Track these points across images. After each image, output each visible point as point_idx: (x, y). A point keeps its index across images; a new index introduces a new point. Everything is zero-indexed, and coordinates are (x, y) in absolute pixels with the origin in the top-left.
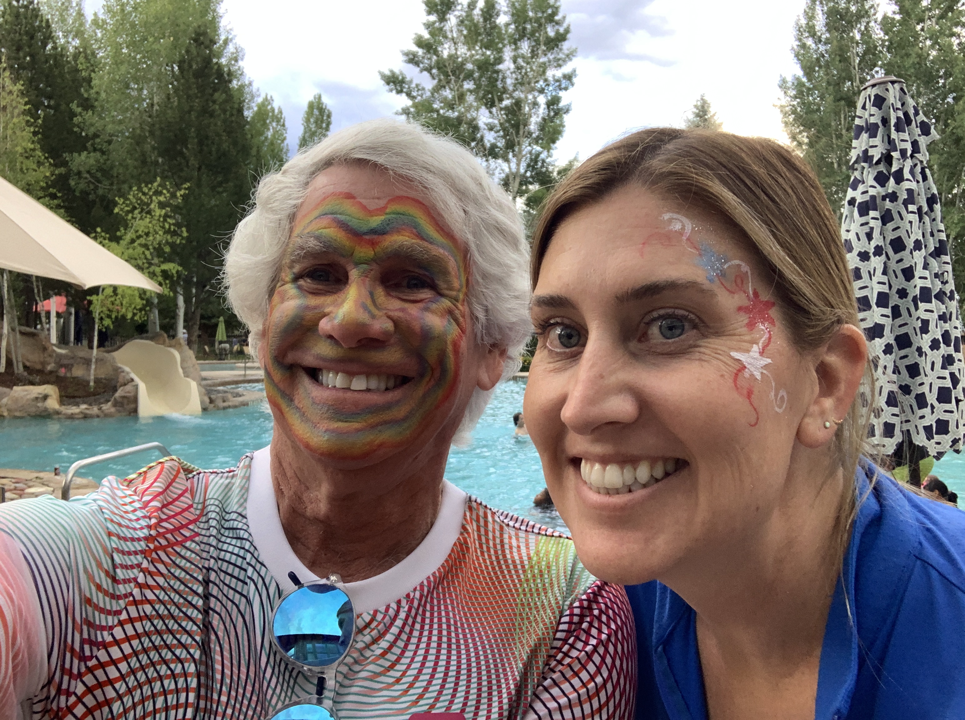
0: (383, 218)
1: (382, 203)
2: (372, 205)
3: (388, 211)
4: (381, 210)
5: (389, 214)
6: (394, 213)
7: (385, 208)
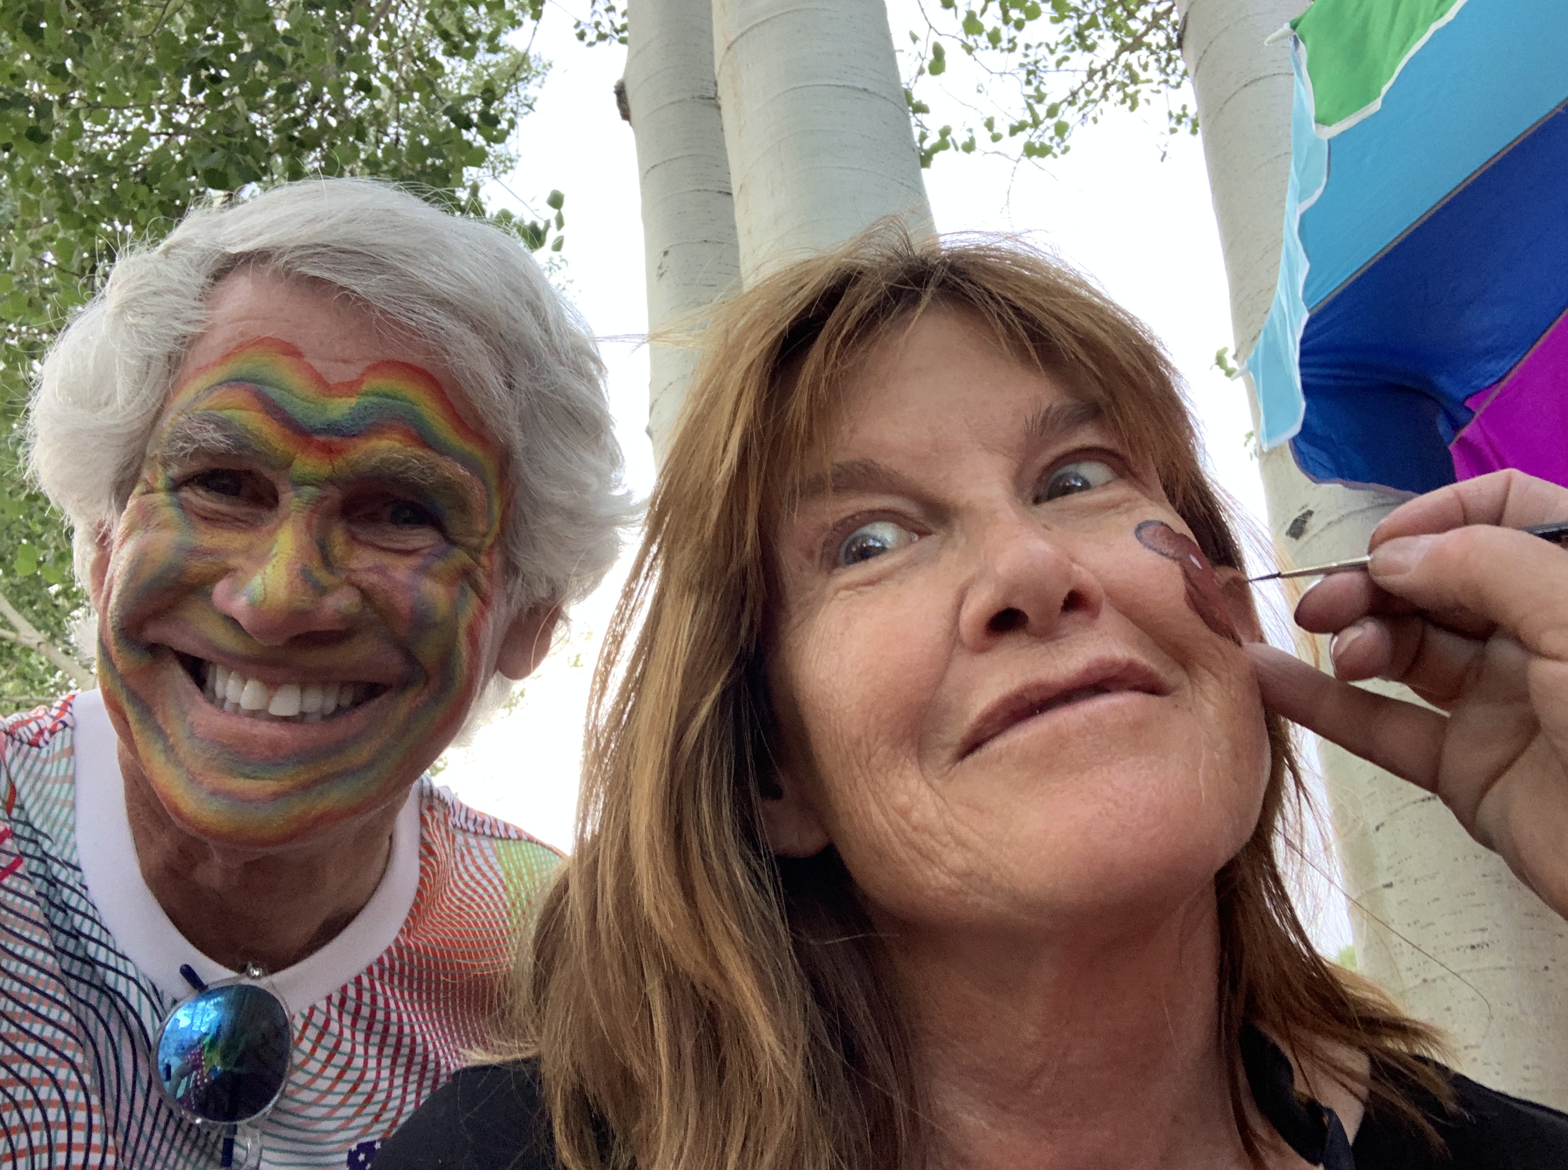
0: (353, 401)
1: (352, 372)
2: (337, 374)
3: (364, 388)
4: (350, 388)
5: (366, 394)
6: (377, 394)
7: (359, 382)
